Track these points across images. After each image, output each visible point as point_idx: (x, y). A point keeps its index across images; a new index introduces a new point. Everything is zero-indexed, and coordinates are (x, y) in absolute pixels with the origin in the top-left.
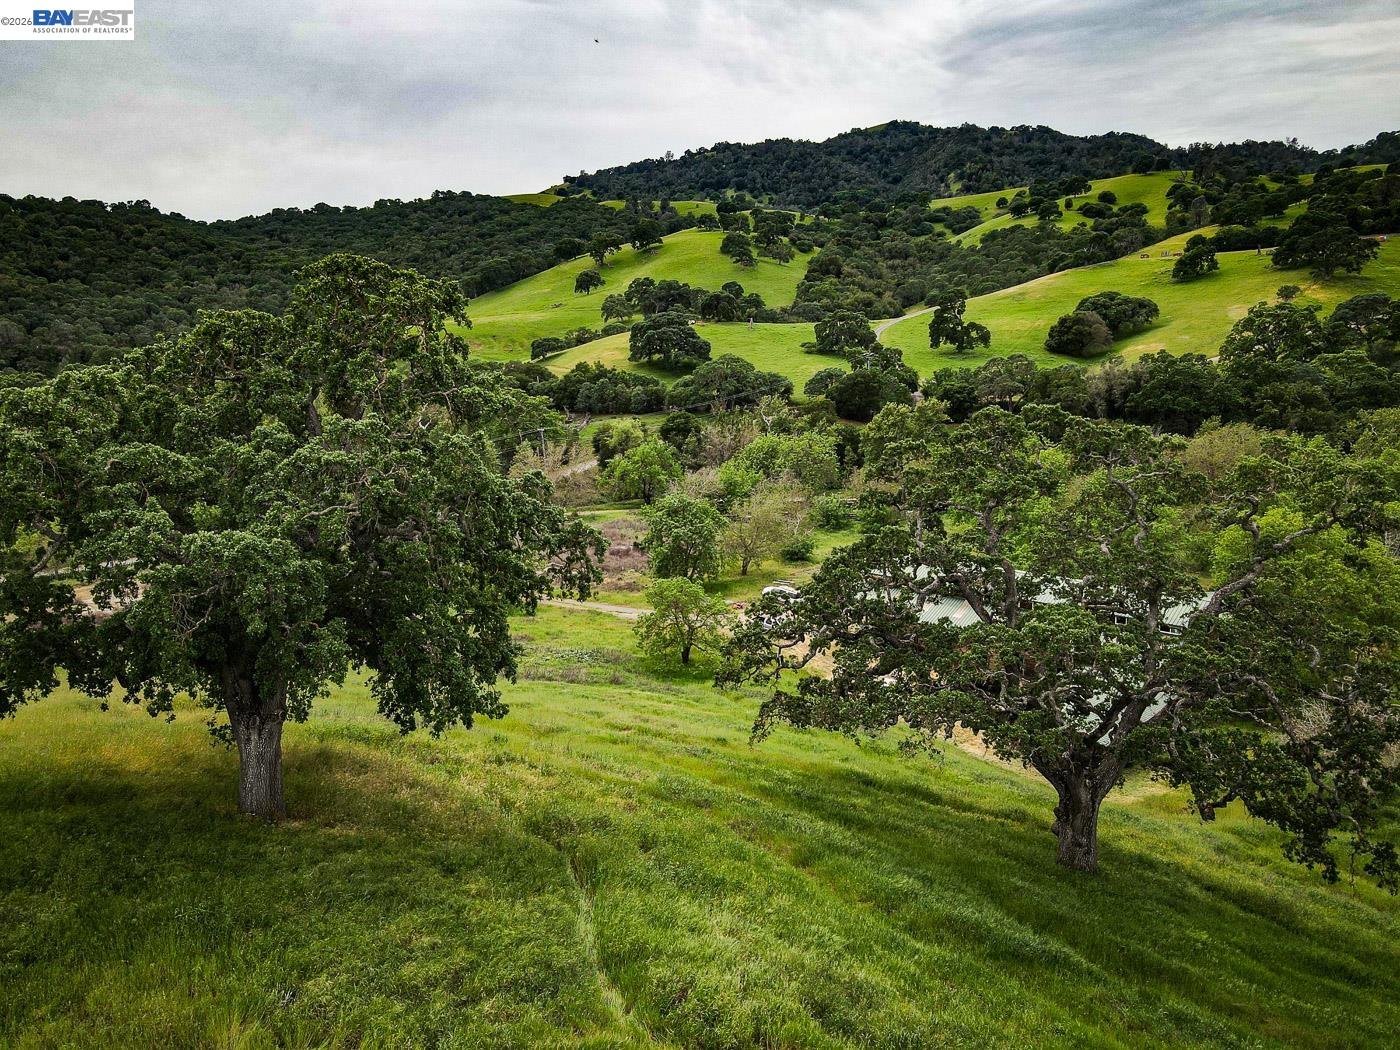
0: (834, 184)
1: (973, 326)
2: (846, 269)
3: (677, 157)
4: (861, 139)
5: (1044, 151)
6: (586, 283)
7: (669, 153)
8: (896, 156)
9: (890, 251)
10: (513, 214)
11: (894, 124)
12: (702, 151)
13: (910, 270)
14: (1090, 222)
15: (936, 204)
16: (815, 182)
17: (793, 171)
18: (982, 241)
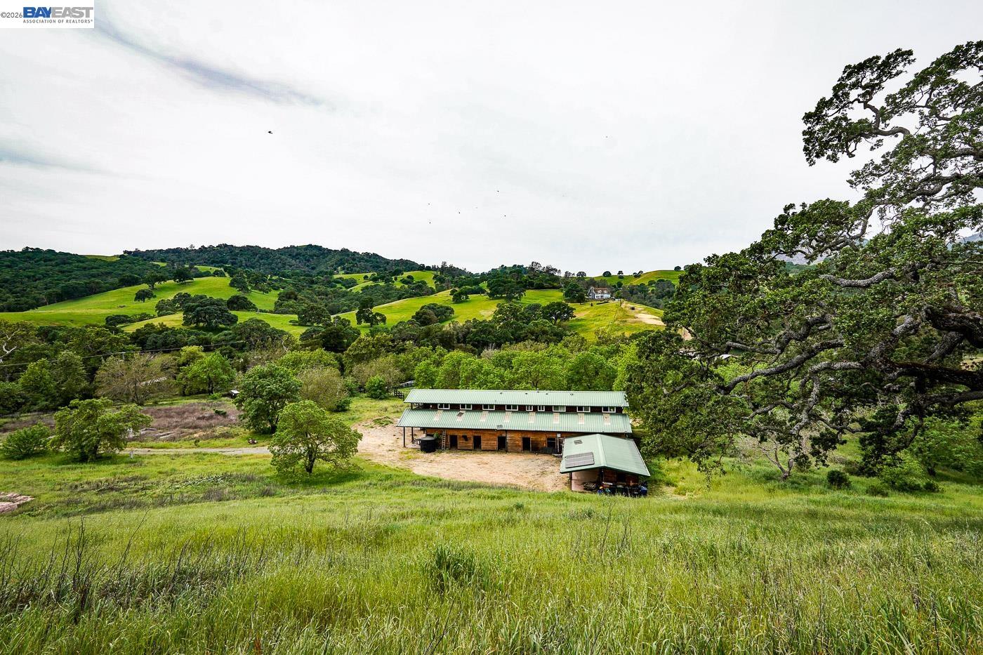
0: (284, 267)
1: (378, 314)
2: (299, 297)
3: (197, 248)
4: (295, 250)
5: (377, 262)
6: (141, 296)
7: (192, 246)
8: (313, 258)
9: (318, 293)
10: (87, 263)
11: (310, 245)
12: (211, 247)
13: (330, 300)
14: (406, 286)
15: (335, 277)
16: (273, 265)
17: (262, 259)
18: (362, 290)
